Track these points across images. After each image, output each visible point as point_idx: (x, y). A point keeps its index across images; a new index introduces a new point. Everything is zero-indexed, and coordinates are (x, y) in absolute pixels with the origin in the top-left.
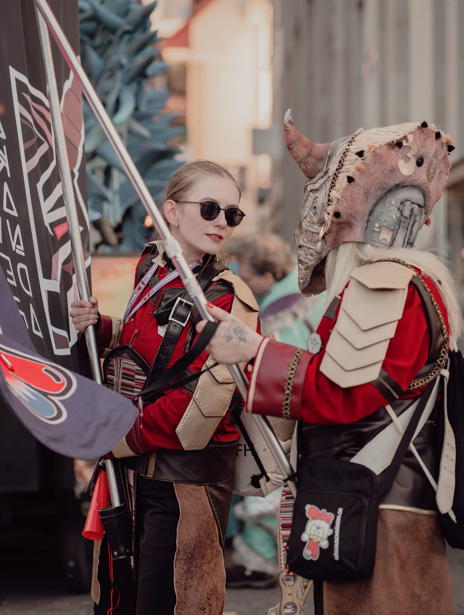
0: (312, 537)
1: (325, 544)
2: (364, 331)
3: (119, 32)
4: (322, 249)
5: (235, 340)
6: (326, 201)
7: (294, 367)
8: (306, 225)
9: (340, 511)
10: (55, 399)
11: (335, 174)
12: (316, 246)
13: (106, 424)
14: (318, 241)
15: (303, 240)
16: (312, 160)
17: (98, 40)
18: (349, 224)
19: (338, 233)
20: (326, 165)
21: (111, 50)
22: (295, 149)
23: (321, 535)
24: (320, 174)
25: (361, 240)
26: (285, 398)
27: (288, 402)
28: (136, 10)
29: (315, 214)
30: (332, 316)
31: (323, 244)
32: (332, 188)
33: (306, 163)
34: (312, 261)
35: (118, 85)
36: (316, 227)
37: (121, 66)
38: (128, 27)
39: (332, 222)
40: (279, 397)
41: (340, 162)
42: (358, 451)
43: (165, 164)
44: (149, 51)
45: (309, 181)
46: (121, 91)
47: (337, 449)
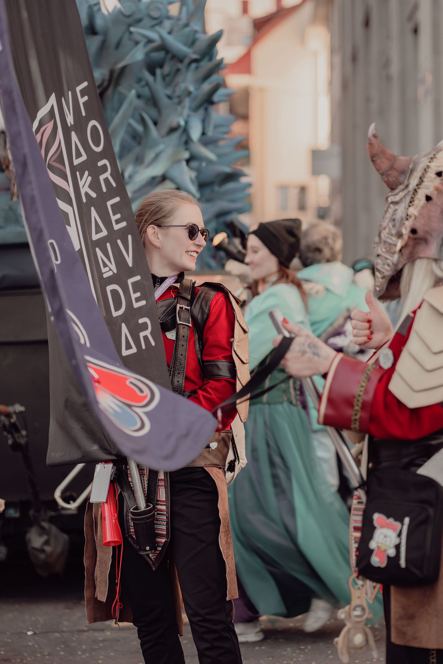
0: (380, 545)
1: (392, 552)
2: (436, 353)
3: (187, 61)
4: (399, 261)
5: (309, 355)
6: (404, 215)
7: (364, 384)
8: (385, 236)
9: (407, 520)
10: (139, 411)
11: (415, 190)
12: (393, 257)
13: (186, 435)
14: (394, 253)
15: (381, 250)
16: (394, 173)
17: (167, 69)
18: (425, 240)
19: (414, 247)
20: (407, 178)
21: (180, 78)
22: (378, 161)
23: (388, 543)
24: (401, 187)
25: (436, 257)
26: (354, 413)
27: (357, 417)
28: (203, 40)
29: (394, 226)
30: (404, 333)
31: (399, 258)
32: (411, 202)
33: (388, 176)
34: (388, 271)
35: (186, 111)
36: (394, 239)
37: (189, 93)
38: (195, 56)
39: (409, 237)
40: (348, 412)
41: (421, 178)
42: (425, 461)
43: (231, 186)
44: (214, 79)
45: (391, 192)
46: (189, 116)
47: (406, 460)
